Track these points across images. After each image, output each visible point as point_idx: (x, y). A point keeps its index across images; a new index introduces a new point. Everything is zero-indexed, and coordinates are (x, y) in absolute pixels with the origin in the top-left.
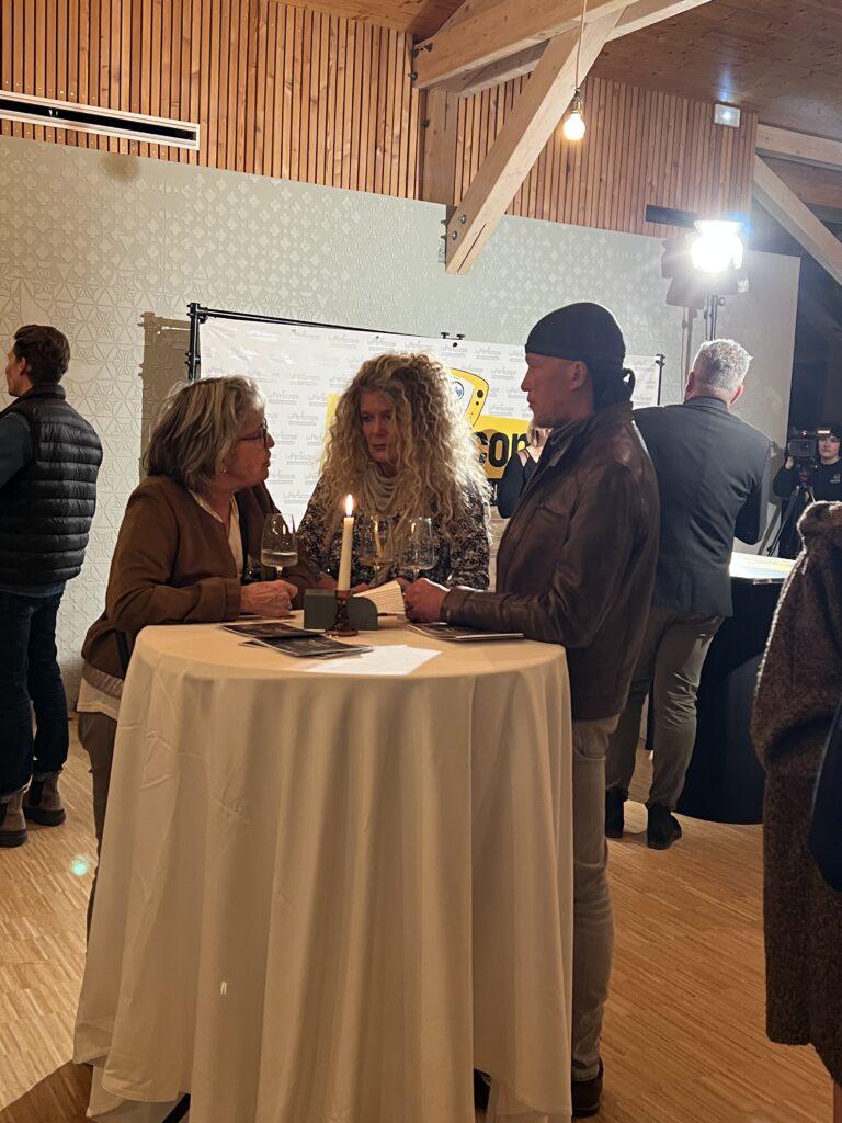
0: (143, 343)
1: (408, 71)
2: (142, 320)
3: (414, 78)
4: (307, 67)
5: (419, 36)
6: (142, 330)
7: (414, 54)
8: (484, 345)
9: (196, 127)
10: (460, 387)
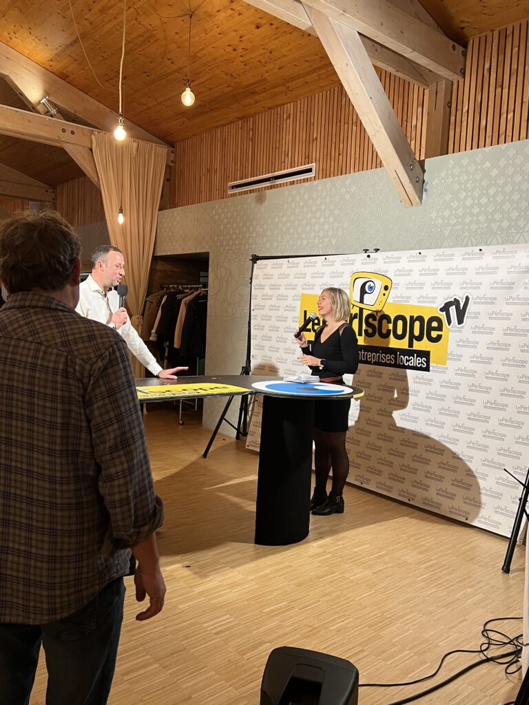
8: (389, 254)
9: (313, 165)
10: (372, 285)
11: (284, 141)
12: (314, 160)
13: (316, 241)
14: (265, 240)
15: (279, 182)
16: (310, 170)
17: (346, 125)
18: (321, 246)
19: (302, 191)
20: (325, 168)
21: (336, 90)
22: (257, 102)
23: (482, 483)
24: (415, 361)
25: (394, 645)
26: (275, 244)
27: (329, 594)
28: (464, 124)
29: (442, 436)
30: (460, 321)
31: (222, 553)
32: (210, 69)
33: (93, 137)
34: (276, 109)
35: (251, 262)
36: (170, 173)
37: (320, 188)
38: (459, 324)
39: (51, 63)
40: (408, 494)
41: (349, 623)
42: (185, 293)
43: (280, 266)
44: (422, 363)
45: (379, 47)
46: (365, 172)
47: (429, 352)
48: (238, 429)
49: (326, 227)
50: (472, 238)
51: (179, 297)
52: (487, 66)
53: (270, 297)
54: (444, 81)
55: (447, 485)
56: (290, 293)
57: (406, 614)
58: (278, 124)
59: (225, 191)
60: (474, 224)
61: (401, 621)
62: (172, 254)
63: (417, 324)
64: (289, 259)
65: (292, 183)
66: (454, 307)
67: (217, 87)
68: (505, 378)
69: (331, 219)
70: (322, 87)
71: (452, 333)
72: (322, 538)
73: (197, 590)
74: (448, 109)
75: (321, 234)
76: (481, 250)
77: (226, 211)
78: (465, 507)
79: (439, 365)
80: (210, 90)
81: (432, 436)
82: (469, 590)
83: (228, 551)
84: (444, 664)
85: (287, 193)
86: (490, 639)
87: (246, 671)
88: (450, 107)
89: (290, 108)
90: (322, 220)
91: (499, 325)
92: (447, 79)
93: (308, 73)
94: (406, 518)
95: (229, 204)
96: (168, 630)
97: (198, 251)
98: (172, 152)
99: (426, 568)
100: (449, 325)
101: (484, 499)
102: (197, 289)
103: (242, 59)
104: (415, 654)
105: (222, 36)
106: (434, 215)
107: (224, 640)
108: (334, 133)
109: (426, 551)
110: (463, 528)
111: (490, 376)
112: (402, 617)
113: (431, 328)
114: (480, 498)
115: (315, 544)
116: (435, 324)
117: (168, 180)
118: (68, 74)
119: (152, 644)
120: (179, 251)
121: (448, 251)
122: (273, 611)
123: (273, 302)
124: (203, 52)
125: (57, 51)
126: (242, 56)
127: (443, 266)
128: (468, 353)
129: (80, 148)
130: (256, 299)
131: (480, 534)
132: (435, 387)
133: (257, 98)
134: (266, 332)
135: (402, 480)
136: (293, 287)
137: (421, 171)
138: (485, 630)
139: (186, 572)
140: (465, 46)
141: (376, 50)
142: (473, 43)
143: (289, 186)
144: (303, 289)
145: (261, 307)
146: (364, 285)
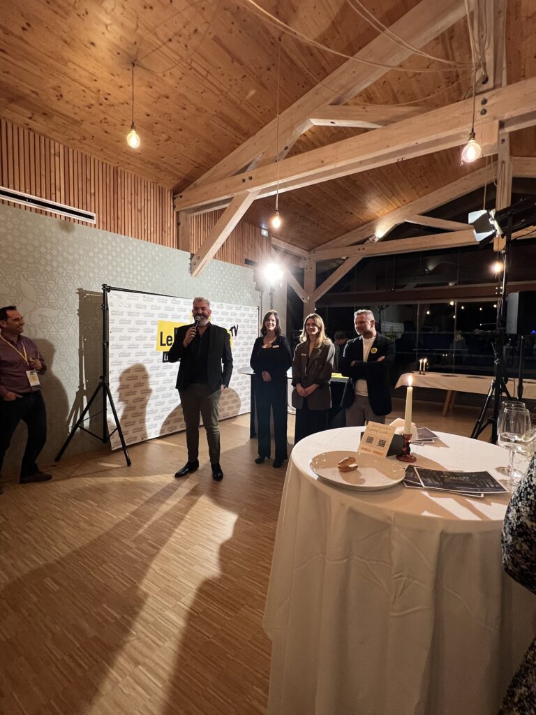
0: (78, 300)
1: (172, 204)
2: (77, 291)
3: (174, 207)
4: (136, 197)
5: (176, 192)
6: (78, 295)
7: (174, 199)
9: (94, 215)
16: (91, 217)
22: (29, 118)
30: (236, 335)
53: (129, 322)
55: (230, 404)
56: (149, 319)
58: (43, 152)
66: (234, 329)
78: (236, 410)
101: (241, 402)
128: (238, 347)
130: (113, 323)
145: (120, 330)
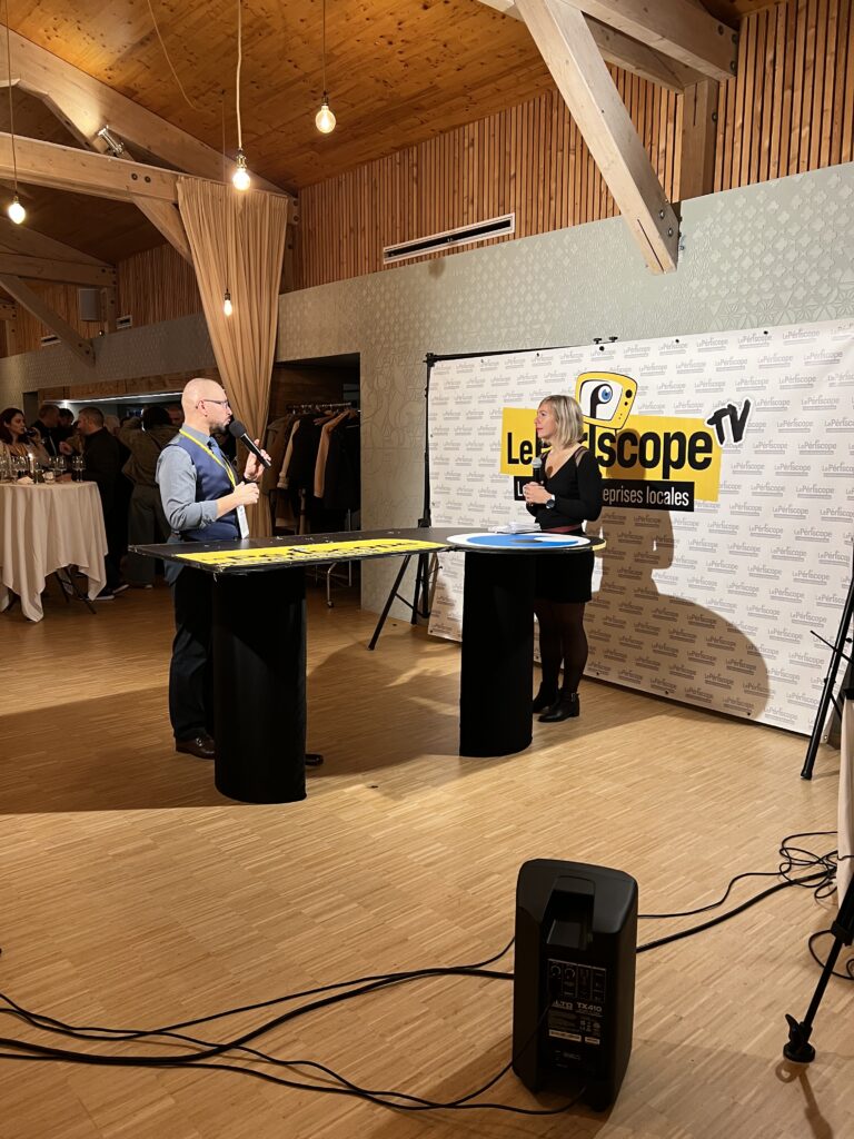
8: (632, 344)
9: (511, 216)
10: (608, 390)
11: (466, 181)
12: (512, 209)
13: (522, 329)
14: (443, 332)
15: (461, 242)
16: (506, 224)
17: (559, 154)
18: (528, 336)
19: (498, 256)
20: (529, 219)
21: (543, 100)
22: (422, 123)
23: (769, 663)
24: (673, 497)
25: (664, 870)
26: (460, 337)
27: (571, 813)
28: (738, 145)
29: (712, 601)
30: (737, 437)
31: (418, 768)
32: (353, 75)
33: (178, 185)
34: (452, 133)
35: (426, 365)
36: (294, 237)
37: (525, 249)
38: (736, 441)
39: (110, 73)
40: (664, 684)
41: (601, 847)
42: (325, 416)
43: (470, 369)
44: (682, 500)
45: (611, 33)
46: (590, 223)
47: (693, 484)
48: (415, 608)
49: (536, 308)
50: (753, 317)
51: (317, 421)
52: (770, 56)
53: (456, 416)
54: (706, 83)
55: (719, 669)
56: (487, 408)
57: (677, 834)
58: (457, 155)
59: (378, 260)
60: (754, 296)
61: (671, 841)
62: (303, 357)
63: (675, 445)
64: (484, 358)
65: (481, 244)
66: (728, 417)
67: (362, 101)
68: (802, 514)
69: (543, 296)
70: (521, 96)
71: (725, 455)
72: (551, 745)
73: (391, 815)
74: (713, 124)
75: (529, 318)
76: (766, 333)
77: (382, 289)
78: (746, 698)
79: (708, 502)
80: (353, 106)
81: (698, 602)
82: (759, 802)
83: (425, 765)
84: (732, 890)
85: (474, 258)
86: (791, 858)
87: (473, 907)
88: (716, 121)
89: (473, 130)
90: (529, 298)
91: (793, 441)
92: (710, 78)
93: (502, 75)
94: (664, 717)
95: (388, 279)
96: (361, 863)
97: (343, 352)
98: (295, 203)
99: (698, 777)
100: (721, 443)
101: (772, 684)
102: (342, 409)
103: (402, 57)
104: (694, 879)
105: (371, 22)
106: (695, 284)
107: (438, 873)
108: (542, 166)
109: (694, 757)
110: (743, 727)
111: (780, 513)
112: (671, 837)
113: (695, 449)
114: (767, 684)
115: (542, 753)
116: (700, 443)
117: (290, 247)
118: (136, 89)
119: (344, 880)
120: (314, 354)
121: (718, 336)
122: (497, 836)
123: (462, 422)
124: (342, 48)
125: (118, 55)
126: (401, 52)
127: (711, 358)
128: (748, 482)
129: (159, 203)
130: (435, 419)
131: (768, 733)
132: (702, 533)
133: (423, 116)
134: (452, 467)
135: (655, 666)
136: (491, 399)
137: (675, 220)
138: (783, 849)
139: (373, 794)
140: (737, 28)
141: (608, 38)
142: (749, 22)
143: (476, 250)
144: (505, 401)
145: (443, 432)
146: (596, 391)
